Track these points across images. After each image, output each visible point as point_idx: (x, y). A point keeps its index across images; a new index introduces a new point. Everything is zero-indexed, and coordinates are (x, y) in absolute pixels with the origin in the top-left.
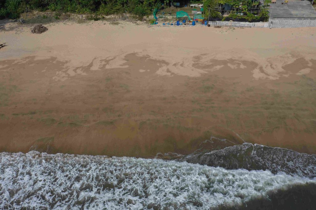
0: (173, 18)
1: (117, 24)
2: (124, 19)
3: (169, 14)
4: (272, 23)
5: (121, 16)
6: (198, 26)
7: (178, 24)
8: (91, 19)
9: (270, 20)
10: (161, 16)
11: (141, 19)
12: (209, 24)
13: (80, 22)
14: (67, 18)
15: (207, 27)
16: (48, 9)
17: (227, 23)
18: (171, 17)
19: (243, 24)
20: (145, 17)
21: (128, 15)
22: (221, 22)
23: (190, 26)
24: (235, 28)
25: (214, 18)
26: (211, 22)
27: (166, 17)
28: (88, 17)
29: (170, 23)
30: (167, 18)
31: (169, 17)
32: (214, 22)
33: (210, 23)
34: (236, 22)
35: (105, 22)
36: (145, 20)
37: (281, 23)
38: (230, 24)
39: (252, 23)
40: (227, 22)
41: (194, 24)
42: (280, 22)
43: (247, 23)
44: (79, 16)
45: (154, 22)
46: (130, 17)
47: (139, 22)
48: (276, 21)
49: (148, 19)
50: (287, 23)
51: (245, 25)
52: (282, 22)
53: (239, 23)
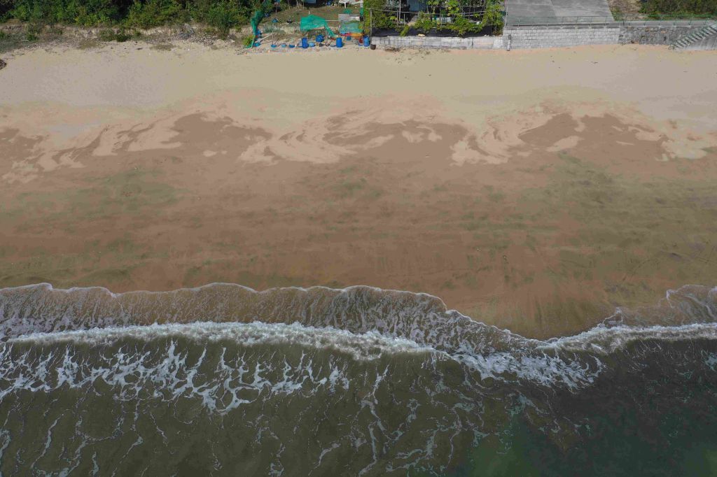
0: (296, 31)
1: (168, 48)
2: (187, 36)
3: (288, 22)
4: (510, 37)
5: (178, 31)
6: (351, 48)
7: (305, 46)
8: (111, 38)
9: (506, 32)
10: (269, 27)
11: (224, 36)
12: (373, 43)
13: (85, 45)
14: (57, 36)
15: (369, 50)
16: (13, 17)
17: (412, 41)
18: (292, 29)
19: (447, 43)
20: (233, 31)
21: (194, 28)
22: (399, 38)
23: (332, 48)
24: (430, 50)
25: (384, 31)
26: (378, 38)
27: (282, 29)
28: (103, 33)
29: (288, 44)
30: (283, 31)
31: (288, 30)
32: (383, 38)
33: (376, 41)
34: (433, 38)
35: (141, 44)
36: (233, 37)
37: (530, 38)
38: (419, 44)
39: (466, 40)
40: (412, 38)
41: (340, 44)
42: (528, 35)
43: (457, 39)
44: (82, 31)
45: (252, 43)
46: (201, 31)
47: (219, 42)
48: (519, 33)
49: (239, 35)
50: (543, 38)
51: (451, 44)
52: (532, 35)
53: (440, 40)
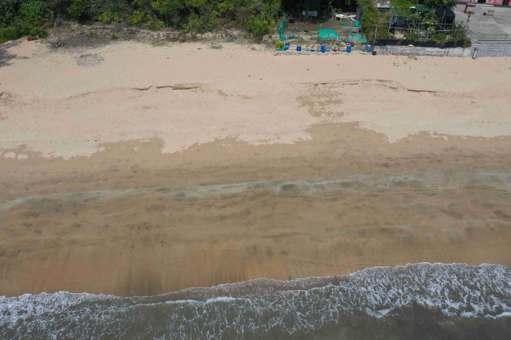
0: (311, 39)
1: (220, 47)
3: (305, 31)
4: (476, 49)
5: (224, 35)
6: (356, 54)
7: (323, 50)
8: (174, 40)
9: (474, 45)
10: (292, 35)
11: (259, 41)
13: (157, 43)
15: (370, 55)
16: (97, 20)
17: (404, 50)
18: (309, 37)
21: (235, 33)
22: (395, 47)
23: (343, 53)
26: (379, 47)
28: (168, 36)
29: (309, 48)
30: (302, 38)
31: (306, 37)
32: (382, 47)
33: (377, 49)
34: (419, 48)
36: (266, 42)
37: (491, 50)
39: (444, 50)
40: (404, 47)
41: (349, 50)
42: (490, 47)
43: (437, 49)
45: (283, 47)
46: (239, 35)
47: (256, 46)
48: (483, 46)
50: (500, 50)
51: (432, 52)
52: (493, 47)
53: (424, 50)
